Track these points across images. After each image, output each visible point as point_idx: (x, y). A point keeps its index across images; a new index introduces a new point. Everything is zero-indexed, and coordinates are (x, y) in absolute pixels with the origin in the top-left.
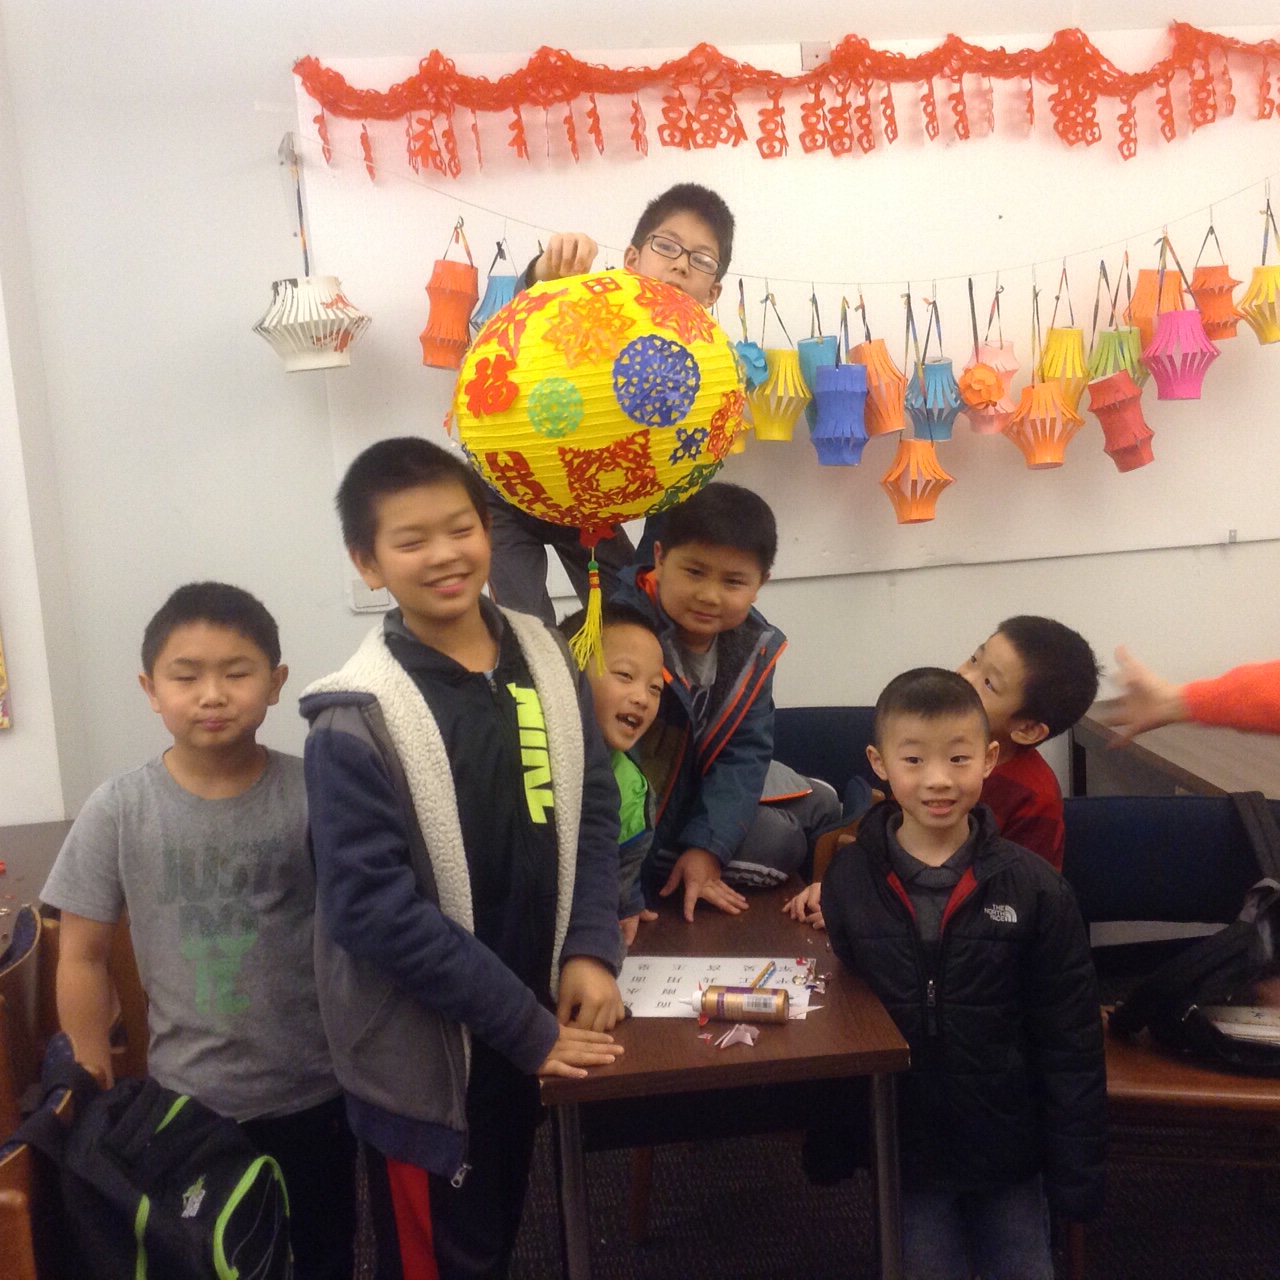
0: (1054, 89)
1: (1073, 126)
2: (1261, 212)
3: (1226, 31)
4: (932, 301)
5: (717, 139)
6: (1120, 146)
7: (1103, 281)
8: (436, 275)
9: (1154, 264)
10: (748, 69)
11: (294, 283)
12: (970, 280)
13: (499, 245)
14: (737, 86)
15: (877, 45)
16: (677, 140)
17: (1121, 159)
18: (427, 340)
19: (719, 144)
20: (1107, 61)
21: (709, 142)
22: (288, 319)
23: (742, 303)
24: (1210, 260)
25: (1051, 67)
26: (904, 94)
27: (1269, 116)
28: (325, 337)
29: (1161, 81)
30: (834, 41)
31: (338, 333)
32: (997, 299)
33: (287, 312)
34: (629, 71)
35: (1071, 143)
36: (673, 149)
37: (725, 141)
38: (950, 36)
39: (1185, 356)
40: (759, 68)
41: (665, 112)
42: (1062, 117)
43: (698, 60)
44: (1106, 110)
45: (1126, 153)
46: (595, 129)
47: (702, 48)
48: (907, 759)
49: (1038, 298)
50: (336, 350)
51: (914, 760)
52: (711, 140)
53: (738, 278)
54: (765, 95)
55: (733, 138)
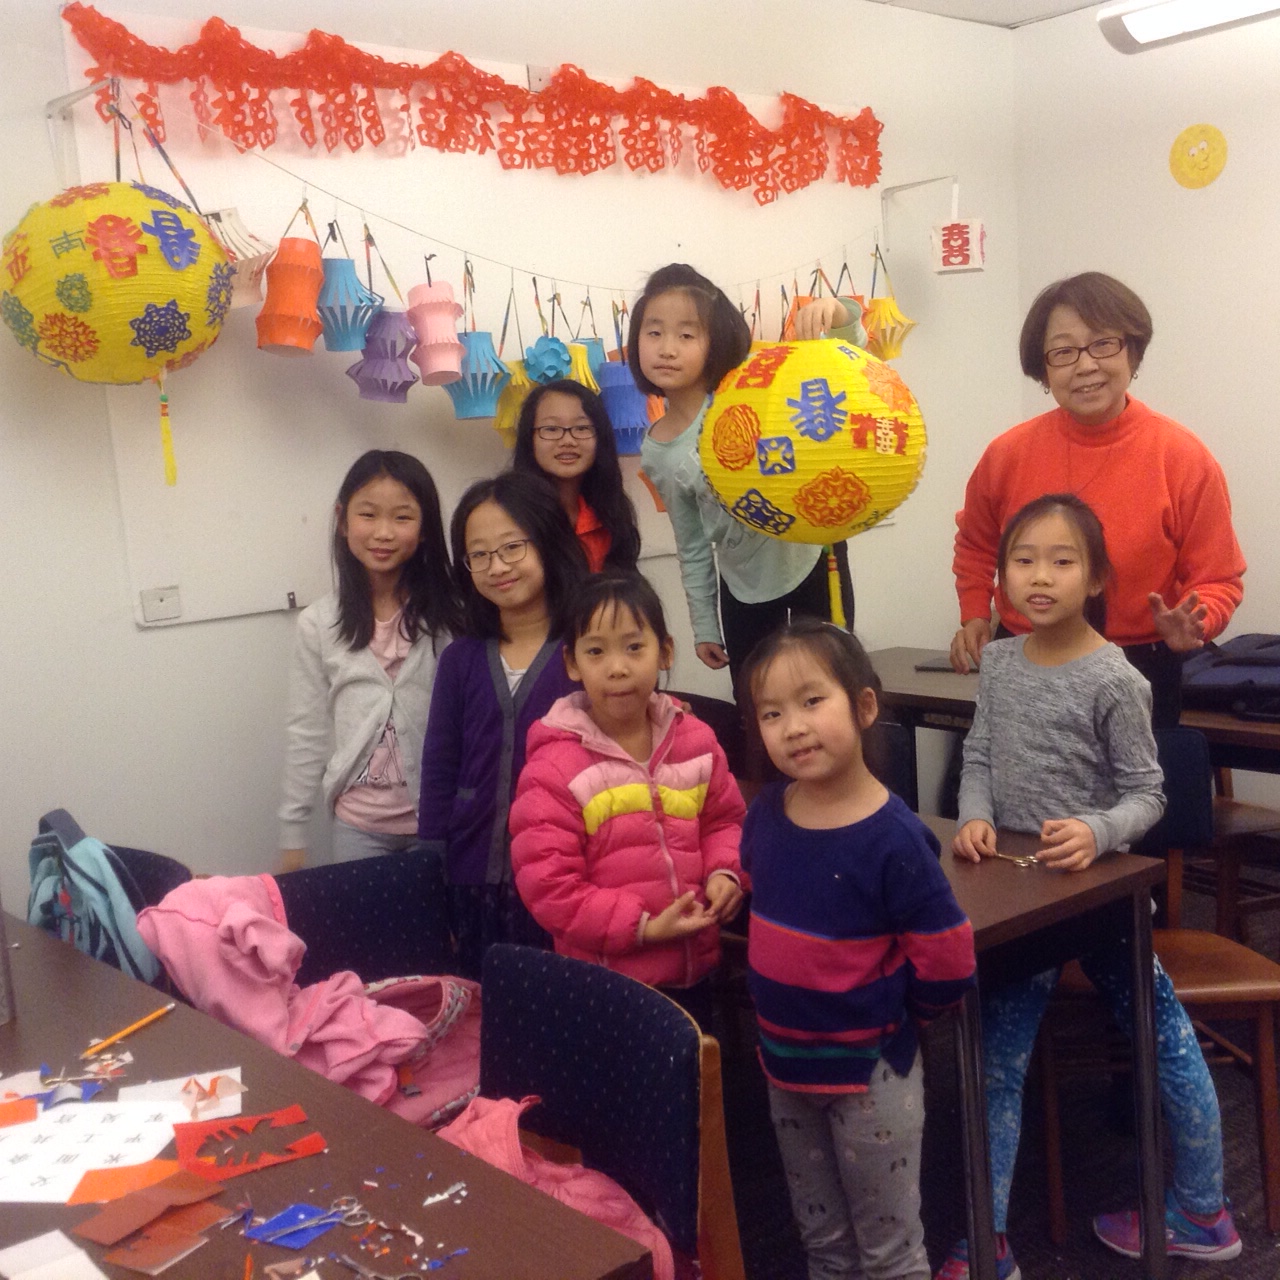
0: (714, 137)
2: (872, 255)
5: (466, 145)
6: (756, 194)
13: (331, 225)
14: (485, 97)
16: (433, 141)
17: (757, 204)
19: (468, 150)
20: (751, 117)
21: (460, 147)
23: (537, 298)
24: (845, 290)
27: (844, 180)
29: (781, 141)
30: (550, 66)
34: (402, 66)
35: (727, 186)
37: (473, 148)
38: (636, 79)
41: (423, 112)
42: (720, 161)
43: (450, 67)
46: (375, 122)
47: (451, 54)
52: (462, 146)
53: (533, 276)
54: (504, 110)
55: (479, 147)
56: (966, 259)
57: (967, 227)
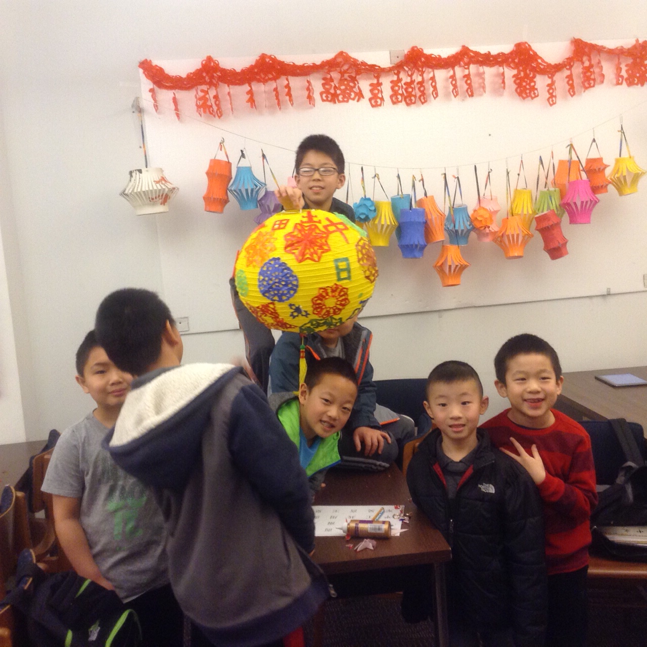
0: (515, 72)
1: (525, 90)
2: (619, 131)
3: (599, 43)
4: (456, 177)
5: (349, 98)
6: (548, 100)
7: (541, 166)
8: (210, 167)
9: (565, 157)
10: (364, 64)
11: (140, 171)
12: (475, 166)
13: (242, 151)
14: (358, 72)
15: (427, 51)
16: (329, 99)
17: (548, 105)
18: (207, 199)
19: (350, 101)
20: (540, 58)
21: (345, 99)
22: (137, 189)
23: (363, 179)
25: (513, 61)
26: (441, 75)
27: (621, 84)
28: (156, 198)
29: (568, 67)
30: (406, 50)
31: (162, 196)
32: (489, 175)
33: (137, 186)
34: (306, 65)
35: (524, 98)
36: (328, 103)
37: (353, 99)
38: (463, 46)
39: (582, 202)
40: (369, 63)
41: (323, 85)
42: (519, 85)
43: (339, 60)
44: (541, 82)
45: (551, 103)
46: (289, 94)
47: (341, 53)
48: (439, 405)
49: (509, 175)
50: (161, 204)
51: (444, 405)
52: (347, 99)
53: (361, 166)
54: (372, 76)
55: (357, 98)
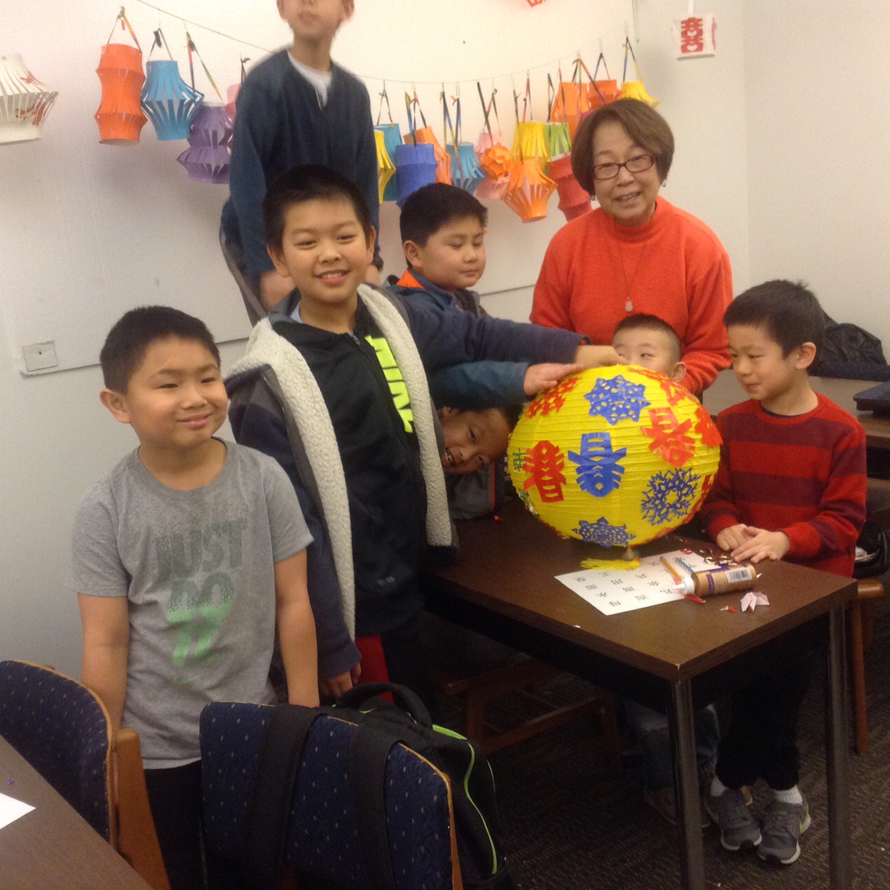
2: (623, 46)
4: (456, 98)
8: (104, 59)
12: (478, 84)
13: (156, 34)
17: (528, 6)
24: (601, 76)
31: (37, 107)
32: (493, 99)
50: (34, 123)
56: (700, 47)
57: (701, 20)
